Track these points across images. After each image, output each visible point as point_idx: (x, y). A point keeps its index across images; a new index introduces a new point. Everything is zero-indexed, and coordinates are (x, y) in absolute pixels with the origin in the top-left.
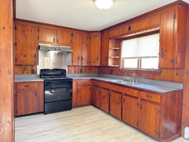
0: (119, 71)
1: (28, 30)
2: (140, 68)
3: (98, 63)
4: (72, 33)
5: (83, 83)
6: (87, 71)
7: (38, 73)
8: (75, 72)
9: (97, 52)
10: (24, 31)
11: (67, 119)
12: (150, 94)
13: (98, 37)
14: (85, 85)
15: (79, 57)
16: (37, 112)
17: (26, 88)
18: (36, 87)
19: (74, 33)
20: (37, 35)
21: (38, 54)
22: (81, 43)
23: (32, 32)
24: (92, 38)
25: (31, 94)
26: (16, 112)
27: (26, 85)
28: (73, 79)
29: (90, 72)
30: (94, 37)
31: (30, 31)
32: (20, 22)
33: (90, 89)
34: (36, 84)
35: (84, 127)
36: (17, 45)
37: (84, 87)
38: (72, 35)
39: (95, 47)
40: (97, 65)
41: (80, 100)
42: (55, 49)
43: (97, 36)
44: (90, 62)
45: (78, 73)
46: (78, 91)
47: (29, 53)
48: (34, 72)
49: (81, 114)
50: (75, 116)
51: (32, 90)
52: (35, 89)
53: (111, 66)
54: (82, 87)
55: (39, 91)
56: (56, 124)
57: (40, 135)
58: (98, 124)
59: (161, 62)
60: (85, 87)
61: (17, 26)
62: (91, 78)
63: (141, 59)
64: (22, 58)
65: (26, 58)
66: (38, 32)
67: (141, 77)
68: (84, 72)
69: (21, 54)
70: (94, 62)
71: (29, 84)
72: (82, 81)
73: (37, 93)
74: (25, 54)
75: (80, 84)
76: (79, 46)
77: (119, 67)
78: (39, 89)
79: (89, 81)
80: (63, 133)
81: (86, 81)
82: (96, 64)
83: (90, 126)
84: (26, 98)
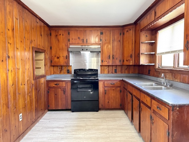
0: (156, 71)
1: (60, 35)
2: (178, 67)
3: (131, 61)
4: (101, 31)
5: (111, 84)
6: (123, 71)
7: (73, 73)
8: (109, 72)
9: (130, 48)
10: (57, 35)
11: (86, 120)
12: (160, 105)
13: (132, 31)
14: (113, 86)
15: (109, 56)
16: (65, 109)
17: (56, 86)
18: (64, 85)
19: (103, 31)
20: (68, 38)
21: (69, 55)
22: (112, 40)
23: (64, 36)
24: (125, 32)
25: (60, 92)
26: (49, 106)
27: (55, 83)
28: (99, 79)
29: (126, 72)
30: (127, 31)
31: (61, 35)
32: (54, 28)
33: (121, 91)
34: (64, 82)
35: (93, 132)
36: (52, 48)
37: (112, 89)
38: (102, 33)
39: (129, 43)
40: (131, 64)
41: (108, 102)
42: (87, 50)
43: (130, 30)
44: (123, 61)
45: (112, 73)
46: (106, 93)
47: (61, 55)
48: (69, 72)
49: (103, 118)
50: (96, 118)
51: (61, 88)
52: (63, 87)
53: (146, 64)
54: (110, 88)
55: (67, 89)
56: (72, 122)
57: (51, 131)
58: (110, 133)
59: (186, 57)
60: (114, 89)
61: (51, 32)
62: (121, 79)
63: (178, 54)
64: (56, 59)
65: (59, 59)
66: (68, 35)
67: (176, 79)
68: (119, 72)
69: (55, 56)
70: (127, 61)
71: (58, 83)
72: (110, 82)
73: (65, 91)
74: (59, 56)
75: (107, 84)
76: (110, 44)
77: (155, 66)
78: (66, 87)
79: (118, 82)
80: (69, 133)
81: (114, 82)
82: (130, 62)
83: (100, 132)
84: (56, 95)
